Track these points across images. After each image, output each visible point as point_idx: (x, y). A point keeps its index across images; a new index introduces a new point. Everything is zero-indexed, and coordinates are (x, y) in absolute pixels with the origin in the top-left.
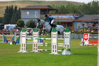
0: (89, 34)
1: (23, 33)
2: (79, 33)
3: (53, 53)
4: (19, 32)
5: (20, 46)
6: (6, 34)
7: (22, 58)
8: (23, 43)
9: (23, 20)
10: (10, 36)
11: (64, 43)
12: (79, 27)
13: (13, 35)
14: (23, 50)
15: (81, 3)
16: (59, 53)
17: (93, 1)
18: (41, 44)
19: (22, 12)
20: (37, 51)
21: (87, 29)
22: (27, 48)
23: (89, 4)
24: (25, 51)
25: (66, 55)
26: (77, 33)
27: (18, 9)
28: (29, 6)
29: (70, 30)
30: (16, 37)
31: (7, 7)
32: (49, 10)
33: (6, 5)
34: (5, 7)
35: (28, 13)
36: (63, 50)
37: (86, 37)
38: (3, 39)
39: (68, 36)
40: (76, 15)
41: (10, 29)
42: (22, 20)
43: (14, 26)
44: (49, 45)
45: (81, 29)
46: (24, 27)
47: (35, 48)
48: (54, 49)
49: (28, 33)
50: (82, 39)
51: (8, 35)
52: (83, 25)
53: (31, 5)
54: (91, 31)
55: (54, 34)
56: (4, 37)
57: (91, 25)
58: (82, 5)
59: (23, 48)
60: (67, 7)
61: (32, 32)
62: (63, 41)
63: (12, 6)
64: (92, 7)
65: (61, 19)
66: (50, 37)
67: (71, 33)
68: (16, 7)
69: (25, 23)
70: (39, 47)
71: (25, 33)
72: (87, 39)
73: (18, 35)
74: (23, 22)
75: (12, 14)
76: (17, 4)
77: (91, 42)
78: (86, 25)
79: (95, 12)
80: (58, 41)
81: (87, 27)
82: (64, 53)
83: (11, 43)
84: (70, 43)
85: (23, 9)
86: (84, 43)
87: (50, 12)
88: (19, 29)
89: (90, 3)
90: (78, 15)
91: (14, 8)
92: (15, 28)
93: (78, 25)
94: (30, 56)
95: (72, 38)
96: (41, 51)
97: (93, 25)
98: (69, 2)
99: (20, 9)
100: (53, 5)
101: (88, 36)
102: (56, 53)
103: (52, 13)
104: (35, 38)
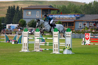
0: (90, 34)
1: (25, 33)
2: (81, 33)
3: (55, 52)
4: (21, 31)
5: (22, 45)
6: (8, 34)
7: (24, 57)
8: (24, 42)
9: (25, 20)
10: (12, 35)
11: (65, 42)
12: (80, 27)
13: (15, 35)
14: (25, 50)
15: (82, 3)
16: (60, 52)
17: (95, 1)
18: (43, 44)
19: (24, 12)
20: (38, 50)
21: (88, 28)
22: (29, 48)
23: (90, 4)
24: (27, 51)
25: (67, 54)
26: (78, 32)
27: (20, 9)
28: (31, 6)
29: (72, 30)
30: (18, 37)
31: (9, 7)
32: (51, 10)
33: (8, 5)
34: (7, 7)
35: (30, 13)
36: (64, 49)
37: (87, 36)
38: (5, 39)
39: (69, 36)
40: (77, 15)
41: (11, 28)
42: (23, 20)
43: (16, 25)
44: (51, 44)
45: (82, 28)
46: (25, 27)
47: (37, 47)
48: (56, 49)
49: (30, 33)
50: (83, 39)
51: (10, 35)
52: (85, 25)
53: (32, 5)
54: (92, 30)
55: (56, 33)
56: (6, 36)
57: (92, 25)
58: (83, 5)
59: (25, 47)
60: (69, 6)
61: (34, 32)
62: (64, 41)
63: (14, 6)
64: (93, 7)
65: (63, 19)
66: (52, 36)
67: (73, 33)
68: (18, 7)
69: (27, 23)
70: (41, 47)
71: (27, 32)
72: (88, 38)
73: (20, 34)
74: (25, 22)
75: (14, 14)
76: (19, 5)
77: (92, 41)
78: (87, 25)
79: (96, 12)
80: (60, 41)
81: (88, 27)
82: (66, 52)
83: (13, 43)
84: (71, 42)
85: (24, 9)
86: (85, 42)
87: (52, 12)
88: (20, 29)
89: (92, 3)
90: (79, 15)
91: (16, 8)
92: (17, 28)
93: (79, 25)
94: (32, 55)
95: (74, 38)
96: (42, 50)
97: (95, 25)
98: (70, 2)
99: (21, 9)
100: (55, 5)
101: (89, 36)
102: (58, 53)
103: (53, 13)
104: (36, 38)
